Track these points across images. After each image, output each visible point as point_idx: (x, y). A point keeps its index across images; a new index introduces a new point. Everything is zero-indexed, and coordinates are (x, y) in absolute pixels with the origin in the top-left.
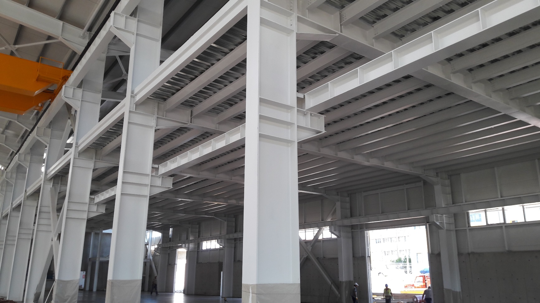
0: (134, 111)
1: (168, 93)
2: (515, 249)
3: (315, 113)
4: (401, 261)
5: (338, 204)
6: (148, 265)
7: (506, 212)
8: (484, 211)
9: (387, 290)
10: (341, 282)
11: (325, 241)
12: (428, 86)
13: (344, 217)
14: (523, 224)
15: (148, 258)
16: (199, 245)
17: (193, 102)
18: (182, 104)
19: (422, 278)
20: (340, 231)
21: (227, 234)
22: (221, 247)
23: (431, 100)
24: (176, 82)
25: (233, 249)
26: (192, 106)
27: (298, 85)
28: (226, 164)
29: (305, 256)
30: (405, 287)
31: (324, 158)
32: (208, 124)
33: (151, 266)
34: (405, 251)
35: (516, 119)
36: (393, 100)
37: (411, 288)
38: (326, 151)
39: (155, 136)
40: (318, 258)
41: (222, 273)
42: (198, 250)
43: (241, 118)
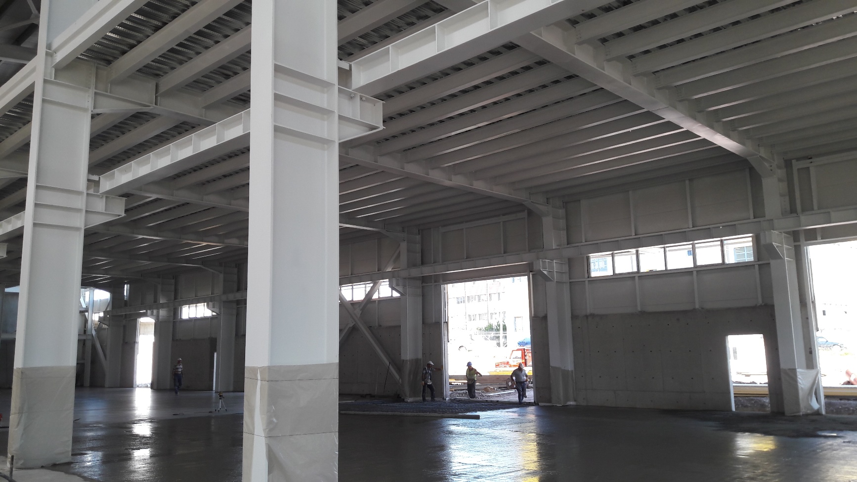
0: (53, 79)
1: (114, 51)
2: (650, 309)
3: (368, 97)
4: (492, 329)
5: (404, 246)
6: (89, 345)
7: (641, 256)
8: (611, 255)
9: (471, 370)
10: (403, 360)
11: (381, 301)
12: (542, 63)
13: (412, 265)
14: (662, 273)
15: (88, 333)
16: (176, 312)
17: (159, 69)
18: (139, 71)
19: (520, 352)
20: (404, 286)
21: (224, 293)
22: (214, 314)
23: (544, 86)
24: (129, 31)
25: (235, 317)
26: (157, 75)
27: (340, 48)
28: (220, 179)
29: (351, 325)
30: (496, 366)
31: (383, 173)
32: (187, 108)
33: (94, 347)
34: (498, 314)
35: (664, 119)
36: (488, 83)
37: (505, 367)
38: (387, 162)
39: (92, 126)
40: (370, 327)
41: (215, 354)
42: (174, 319)
43: (243, 100)
